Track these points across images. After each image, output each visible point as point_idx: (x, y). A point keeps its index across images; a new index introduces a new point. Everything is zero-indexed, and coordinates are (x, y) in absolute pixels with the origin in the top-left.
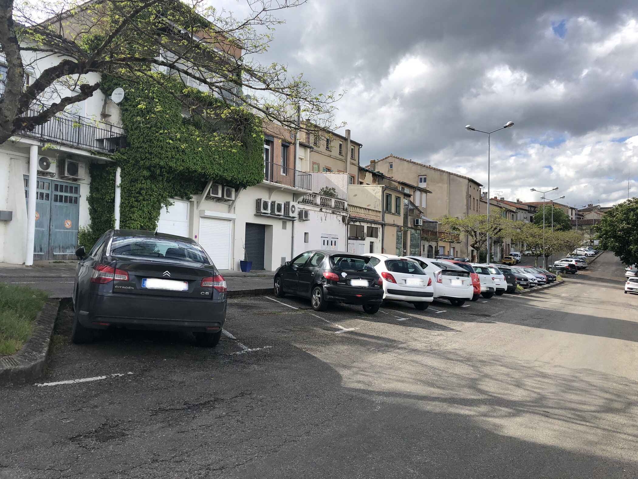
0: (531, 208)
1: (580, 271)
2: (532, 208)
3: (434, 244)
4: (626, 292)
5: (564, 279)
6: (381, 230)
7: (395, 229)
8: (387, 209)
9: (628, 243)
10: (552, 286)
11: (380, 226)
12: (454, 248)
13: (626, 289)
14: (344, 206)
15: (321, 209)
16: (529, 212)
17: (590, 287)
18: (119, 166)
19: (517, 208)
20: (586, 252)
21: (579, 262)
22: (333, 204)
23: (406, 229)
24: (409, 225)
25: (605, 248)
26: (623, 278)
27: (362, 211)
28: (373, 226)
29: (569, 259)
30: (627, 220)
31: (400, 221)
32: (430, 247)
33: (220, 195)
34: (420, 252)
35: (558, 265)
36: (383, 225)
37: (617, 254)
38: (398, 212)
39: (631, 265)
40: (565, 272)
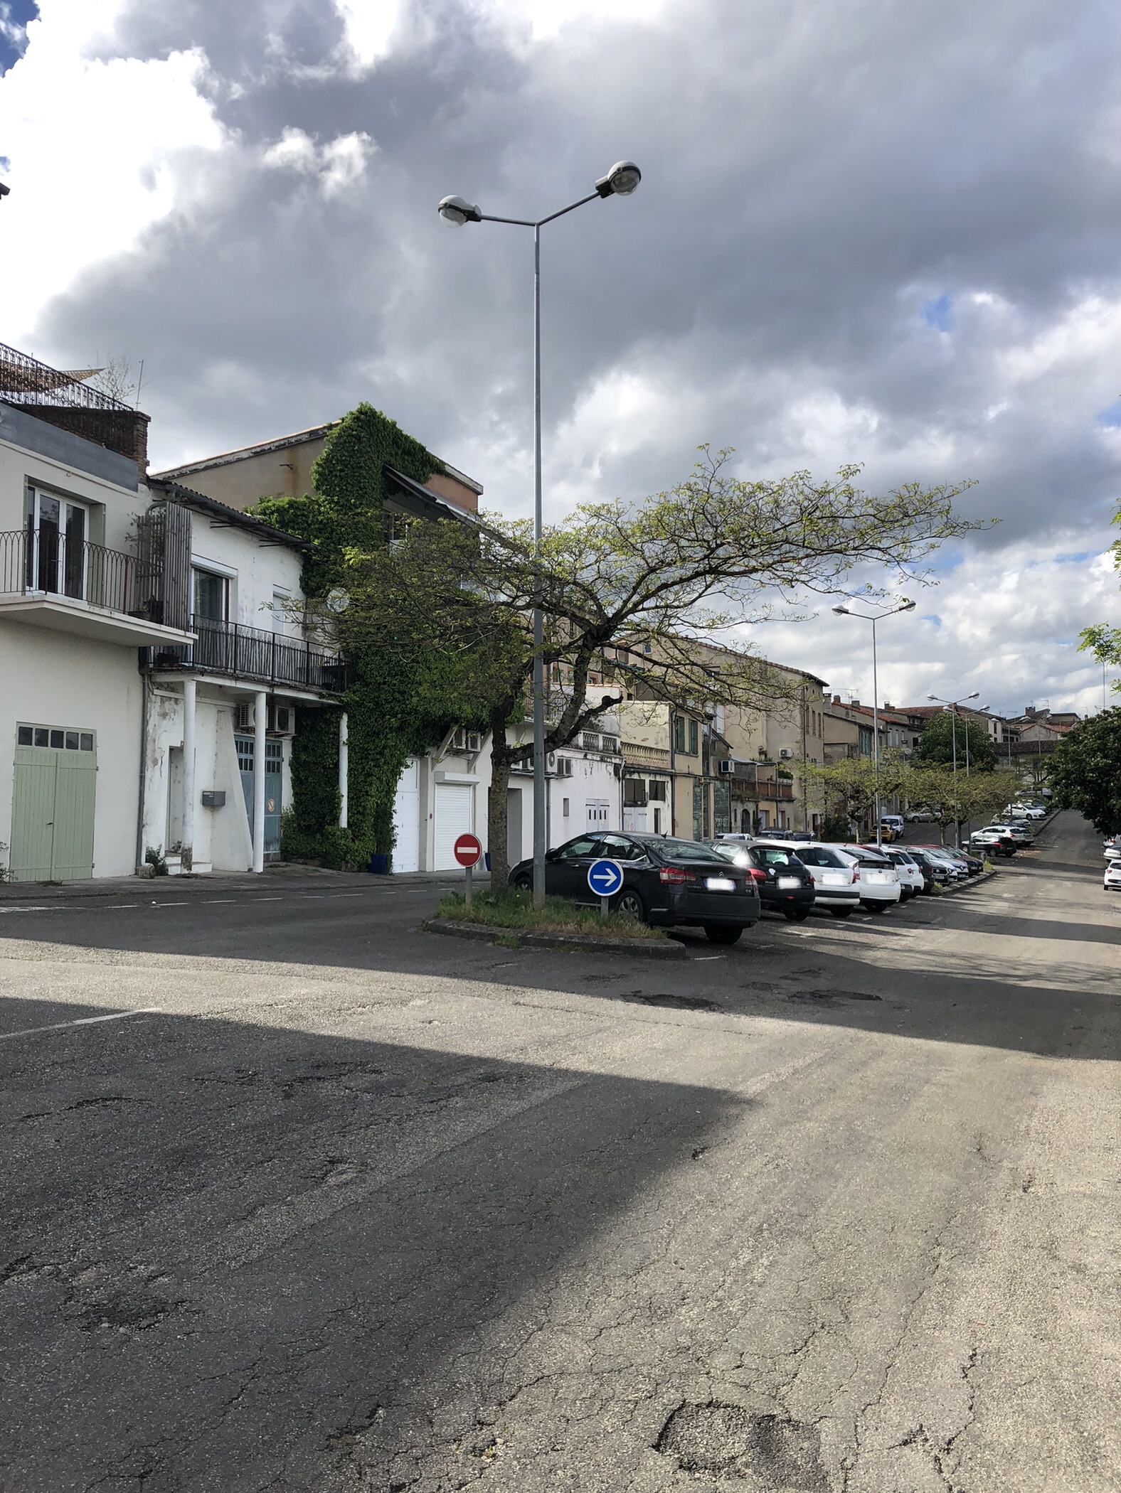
0: (914, 721)
1: (1020, 851)
2: (916, 720)
3: (751, 807)
4: (1106, 888)
5: (996, 868)
6: (670, 782)
7: (691, 782)
8: (677, 748)
9: (1107, 794)
10: (979, 882)
11: (668, 779)
12: (783, 812)
13: (1107, 883)
14: (615, 747)
15: (585, 756)
16: (911, 728)
17: (1044, 880)
18: (347, 712)
19: (887, 722)
20: (1028, 811)
21: (1018, 831)
22: (601, 744)
23: (708, 781)
24: (712, 774)
25: (1066, 804)
26: (1100, 862)
27: (642, 753)
28: (658, 778)
29: (999, 828)
30: (1103, 749)
31: (696, 766)
32: (746, 812)
33: (464, 747)
34: (731, 823)
35: (980, 841)
36: (673, 777)
37: (1087, 816)
38: (694, 751)
39: (1114, 835)
40: (993, 853)
